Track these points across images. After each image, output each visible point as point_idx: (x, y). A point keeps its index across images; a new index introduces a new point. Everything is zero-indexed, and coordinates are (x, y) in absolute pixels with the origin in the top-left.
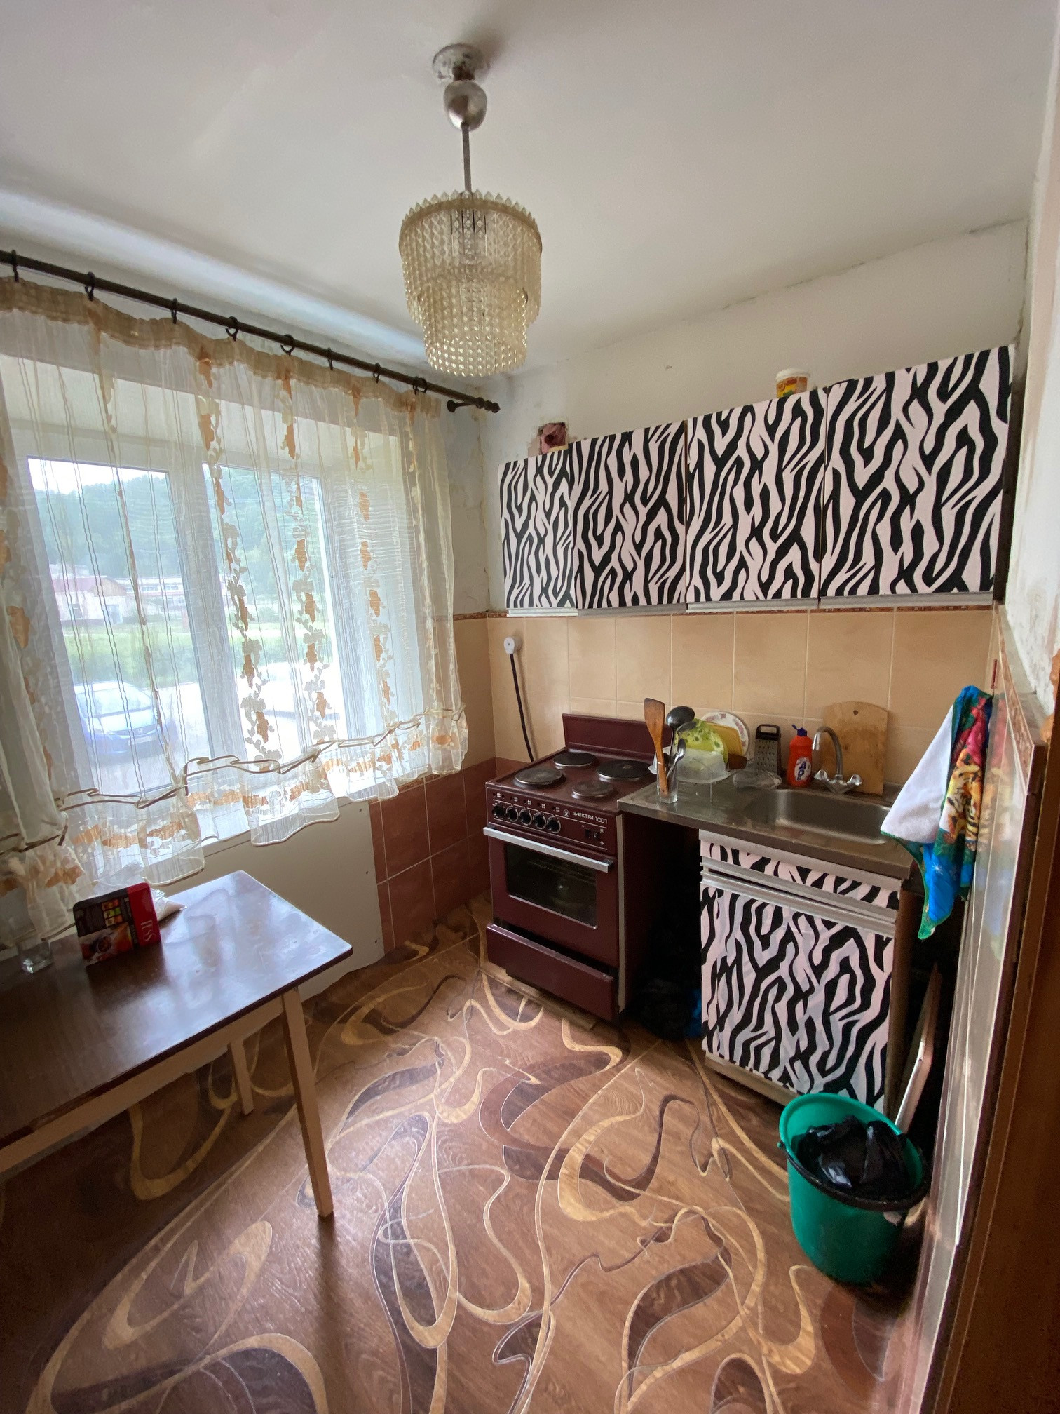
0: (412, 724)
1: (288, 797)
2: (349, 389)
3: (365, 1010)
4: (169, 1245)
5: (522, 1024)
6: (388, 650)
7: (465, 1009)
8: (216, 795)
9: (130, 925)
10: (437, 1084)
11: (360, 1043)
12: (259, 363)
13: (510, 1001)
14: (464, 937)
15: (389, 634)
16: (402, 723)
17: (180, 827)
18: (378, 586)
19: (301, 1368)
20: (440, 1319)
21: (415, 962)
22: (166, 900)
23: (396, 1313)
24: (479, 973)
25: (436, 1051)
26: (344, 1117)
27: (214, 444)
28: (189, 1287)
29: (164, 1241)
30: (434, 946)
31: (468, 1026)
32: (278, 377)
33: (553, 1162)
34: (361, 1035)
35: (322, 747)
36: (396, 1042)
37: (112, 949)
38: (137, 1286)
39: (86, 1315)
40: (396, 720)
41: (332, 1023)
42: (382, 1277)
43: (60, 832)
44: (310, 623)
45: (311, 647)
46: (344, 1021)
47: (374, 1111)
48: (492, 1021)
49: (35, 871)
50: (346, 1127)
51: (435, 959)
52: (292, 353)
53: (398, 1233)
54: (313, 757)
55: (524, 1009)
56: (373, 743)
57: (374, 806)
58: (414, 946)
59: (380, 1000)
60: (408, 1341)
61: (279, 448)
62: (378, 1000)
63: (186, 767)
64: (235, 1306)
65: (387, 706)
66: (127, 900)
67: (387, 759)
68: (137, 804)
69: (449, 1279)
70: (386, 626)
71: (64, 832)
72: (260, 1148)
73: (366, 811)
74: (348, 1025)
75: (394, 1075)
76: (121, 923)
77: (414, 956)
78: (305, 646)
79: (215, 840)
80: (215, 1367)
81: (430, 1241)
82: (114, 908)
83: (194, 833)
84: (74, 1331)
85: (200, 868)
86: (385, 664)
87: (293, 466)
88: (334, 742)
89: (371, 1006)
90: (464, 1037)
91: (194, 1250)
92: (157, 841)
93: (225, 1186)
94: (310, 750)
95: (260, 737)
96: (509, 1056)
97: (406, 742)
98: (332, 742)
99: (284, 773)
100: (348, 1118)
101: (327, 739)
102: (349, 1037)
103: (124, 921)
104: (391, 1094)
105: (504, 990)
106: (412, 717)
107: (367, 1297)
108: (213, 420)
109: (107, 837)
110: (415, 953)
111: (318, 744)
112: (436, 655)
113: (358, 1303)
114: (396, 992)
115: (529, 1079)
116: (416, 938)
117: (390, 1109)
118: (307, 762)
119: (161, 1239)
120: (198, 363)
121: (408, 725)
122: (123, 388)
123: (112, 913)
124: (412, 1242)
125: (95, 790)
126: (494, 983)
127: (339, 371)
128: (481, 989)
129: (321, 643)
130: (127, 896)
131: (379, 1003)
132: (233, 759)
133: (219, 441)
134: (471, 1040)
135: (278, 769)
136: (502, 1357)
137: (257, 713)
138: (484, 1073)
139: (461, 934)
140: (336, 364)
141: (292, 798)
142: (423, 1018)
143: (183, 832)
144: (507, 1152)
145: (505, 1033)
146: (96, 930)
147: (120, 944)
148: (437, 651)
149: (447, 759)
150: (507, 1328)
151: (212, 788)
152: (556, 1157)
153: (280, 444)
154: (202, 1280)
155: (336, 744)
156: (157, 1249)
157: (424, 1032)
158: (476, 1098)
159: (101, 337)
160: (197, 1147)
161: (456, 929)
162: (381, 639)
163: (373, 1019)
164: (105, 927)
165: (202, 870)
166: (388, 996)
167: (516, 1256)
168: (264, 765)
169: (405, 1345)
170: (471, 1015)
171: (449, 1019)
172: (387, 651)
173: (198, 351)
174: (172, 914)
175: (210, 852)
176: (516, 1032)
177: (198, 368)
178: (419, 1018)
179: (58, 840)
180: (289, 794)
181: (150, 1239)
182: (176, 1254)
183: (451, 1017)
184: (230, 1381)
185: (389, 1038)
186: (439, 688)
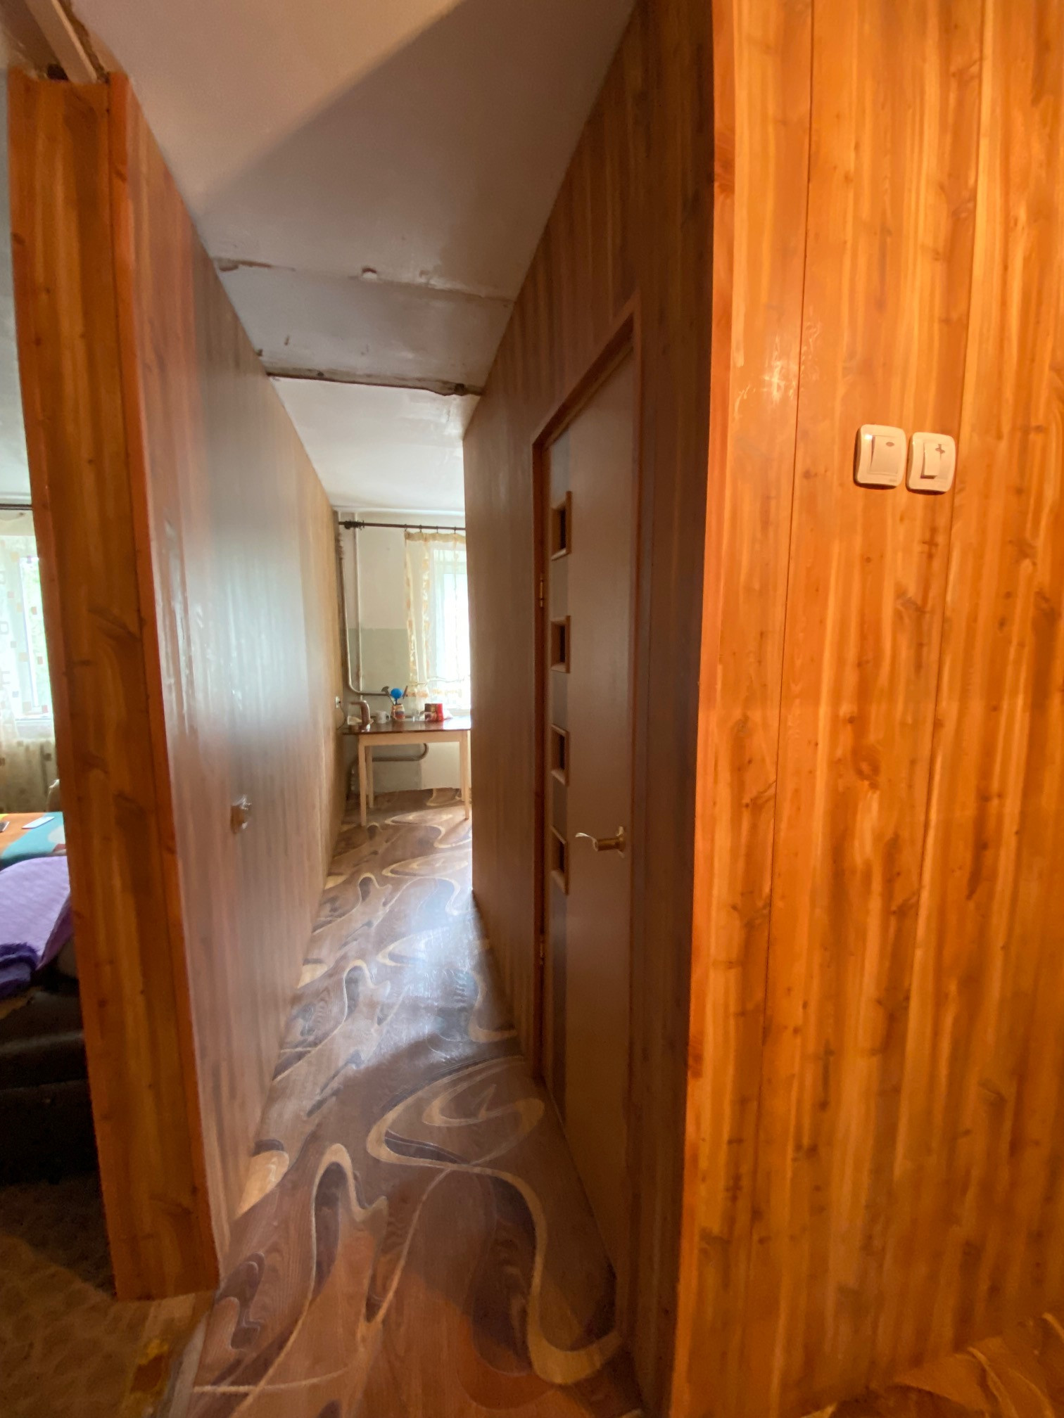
37: (432, 718)
49: (419, 692)
66: (436, 707)
82: (433, 708)
103: (435, 712)
109: (437, 688)
119: (428, 811)
125: (438, 677)
146: (429, 711)
147: (434, 717)
164: (431, 712)
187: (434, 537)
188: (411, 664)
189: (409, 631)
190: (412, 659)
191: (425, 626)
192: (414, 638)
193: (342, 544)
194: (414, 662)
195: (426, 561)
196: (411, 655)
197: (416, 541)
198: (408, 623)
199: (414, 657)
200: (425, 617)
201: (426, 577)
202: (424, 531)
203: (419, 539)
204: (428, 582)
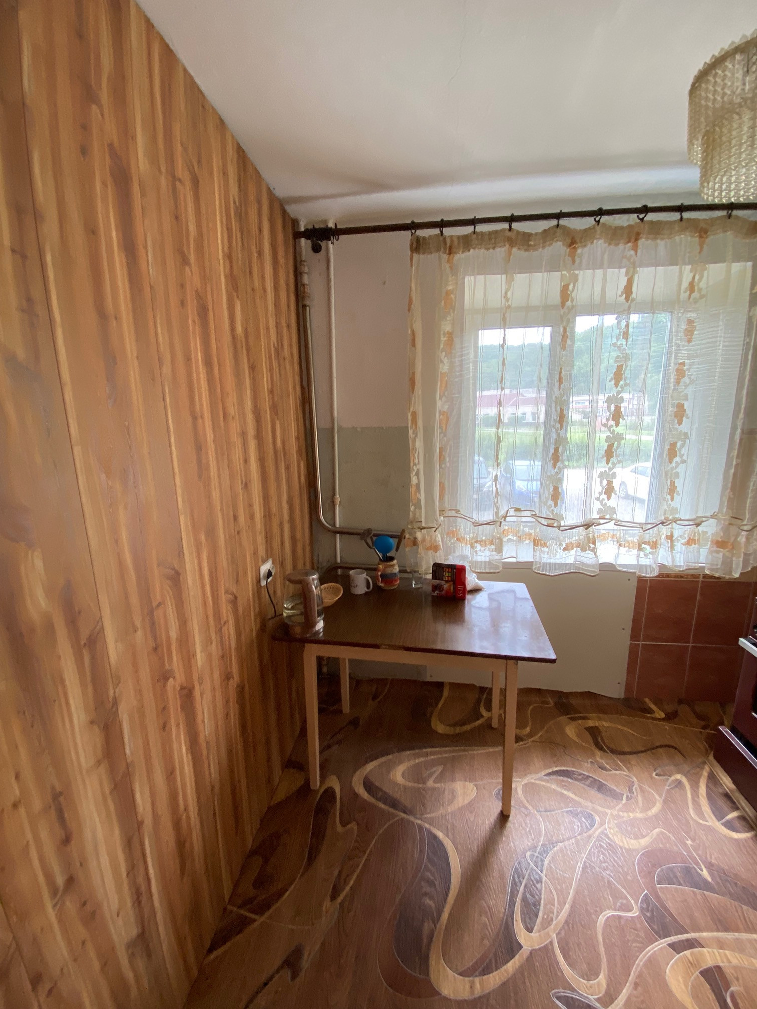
0: (691, 523)
1: (562, 548)
2: (695, 233)
3: (590, 723)
4: (432, 757)
5: (723, 828)
6: (683, 455)
7: (673, 778)
8: (521, 533)
9: (453, 584)
10: (618, 808)
11: (576, 739)
12: (615, 235)
13: (722, 803)
14: (704, 727)
15: (687, 441)
16: (681, 520)
17: (492, 543)
18: (686, 399)
19: (452, 871)
20: (534, 935)
21: (648, 718)
22: (477, 580)
23: (512, 903)
24: (704, 763)
25: (629, 787)
26: (543, 773)
27: (569, 303)
28: (430, 783)
29: (432, 753)
30: (671, 717)
31: (668, 791)
32: (629, 242)
33: (682, 941)
34: (579, 735)
35: (602, 521)
36: (602, 758)
37: (443, 593)
38: (412, 762)
39: (390, 757)
40: (677, 516)
41: (566, 715)
42: (516, 876)
43: (437, 527)
44: (614, 428)
45: (610, 447)
46: (573, 719)
47: (563, 786)
48: (693, 804)
49: (424, 540)
50: (540, 779)
51: (667, 726)
52: (645, 219)
53: (539, 863)
54: (587, 526)
55: (733, 819)
56: (642, 528)
57: (642, 581)
58: (653, 707)
59: (605, 724)
60: (510, 924)
61: (618, 296)
62: (604, 723)
63: (507, 511)
64: (442, 811)
65: (670, 502)
66: (455, 570)
67: (654, 545)
68: (473, 523)
69: (554, 923)
70: (686, 434)
71: (438, 527)
72: (491, 750)
73: (634, 583)
74: (574, 724)
75: (588, 777)
76: (450, 581)
77: (649, 713)
78: (606, 445)
79: (514, 560)
80: (420, 828)
81: (556, 889)
82: (448, 572)
83: (499, 550)
84: (384, 759)
85: (497, 571)
86: (677, 467)
87: (627, 309)
88: (612, 520)
89: (597, 723)
90: (660, 796)
91: (439, 769)
92: (478, 547)
93: (467, 753)
94: (588, 521)
95: (552, 503)
96: (693, 840)
97: (681, 536)
98: (611, 519)
99: (562, 531)
100: (545, 775)
101: (608, 516)
102: (571, 731)
103: (451, 581)
104: (580, 785)
105: (721, 791)
106: (694, 517)
107: (502, 876)
108: (571, 287)
109: (459, 537)
110: (651, 711)
111: (600, 519)
112: (737, 465)
113: (496, 874)
114: (620, 727)
115: (702, 871)
116: (658, 702)
117: (575, 794)
118: (581, 528)
119: (431, 752)
120: (568, 250)
121: (687, 523)
122: (521, 278)
123: (447, 575)
124: (544, 878)
125: (459, 511)
126: (712, 778)
127: (689, 220)
128: (698, 776)
129: (619, 444)
130: (455, 569)
131: (603, 726)
132: (534, 513)
133: (572, 302)
134: (665, 802)
135: (559, 527)
136: (558, 998)
137: (554, 486)
138: (662, 833)
139: (703, 723)
140: (686, 215)
141: (565, 549)
142: (633, 759)
143: (493, 547)
144: (646, 899)
145: (701, 822)
146: (439, 579)
147: (447, 592)
148: (739, 461)
149: (727, 563)
150: (573, 990)
151: (519, 527)
152: (687, 940)
153: (619, 293)
154: (436, 785)
155: (614, 522)
156: (427, 754)
157: (627, 768)
158: (644, 842)
159: (512, 251)
160: (463, 724)
161: (699, 717)
162: (679, 445)
163: (594, 732)
164: (443, 580)
165: (498, 572)
166: (613, 725)
167: (609, 962)
168: (550, 521)
169: (507, 923)
170: (676, 786)
171: (654, 774)
172: (681, 456)
173: (569, 241)
174: (476, 590)
175: (508, 566)
176: (710, 829)
177: (567, 253)
178: (629, 756)
179: (434, 529)
180: (564, 546)
181: (427, 747)
182: (434, 763)
183: (657, 775)
184: (422, 839)
185: (598, 753)
186: (732, 496)
187: (466, 243)
188: (413, 490)
189: (411, 432)
190: (414, 480)
191: (440, 421)
192: (419, 444)
193: (306, 279)
194: (418, 485)
195: (448, 293)
196: (413, 474)
197: (431, 253)
198: (410, 417)
199: (418, 479)
200: (441, 405)
201: (446, 327)
202: (448, 231)
203: (438, 250)
204: (450, 335)
